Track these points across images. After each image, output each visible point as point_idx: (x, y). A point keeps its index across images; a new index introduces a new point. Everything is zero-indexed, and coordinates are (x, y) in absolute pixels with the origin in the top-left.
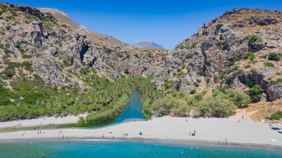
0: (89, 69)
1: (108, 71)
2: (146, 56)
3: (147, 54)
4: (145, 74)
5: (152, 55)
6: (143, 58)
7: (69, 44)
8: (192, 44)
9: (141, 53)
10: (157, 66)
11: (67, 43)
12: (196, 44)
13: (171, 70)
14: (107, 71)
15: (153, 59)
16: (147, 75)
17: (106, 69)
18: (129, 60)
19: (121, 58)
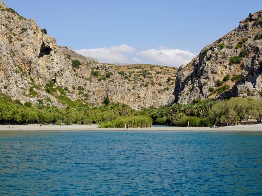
0: (52, 87)
1: (83, 93)
2: (139, 75)
3: (140, 72)
4: (139, 106)
5: (149, 73)
6: (134, 78)
7: (21, 40)
8: (238, 42)
9: (129, 70)
10: (159, 92)
11: (17, 39)
12: (244, 42)
13: (205, 84)
14: (80, 93)
15: (152, 81)
16: (142, 108)
17: (79, 91)
18: (111, 81)
19: (96, 78)
